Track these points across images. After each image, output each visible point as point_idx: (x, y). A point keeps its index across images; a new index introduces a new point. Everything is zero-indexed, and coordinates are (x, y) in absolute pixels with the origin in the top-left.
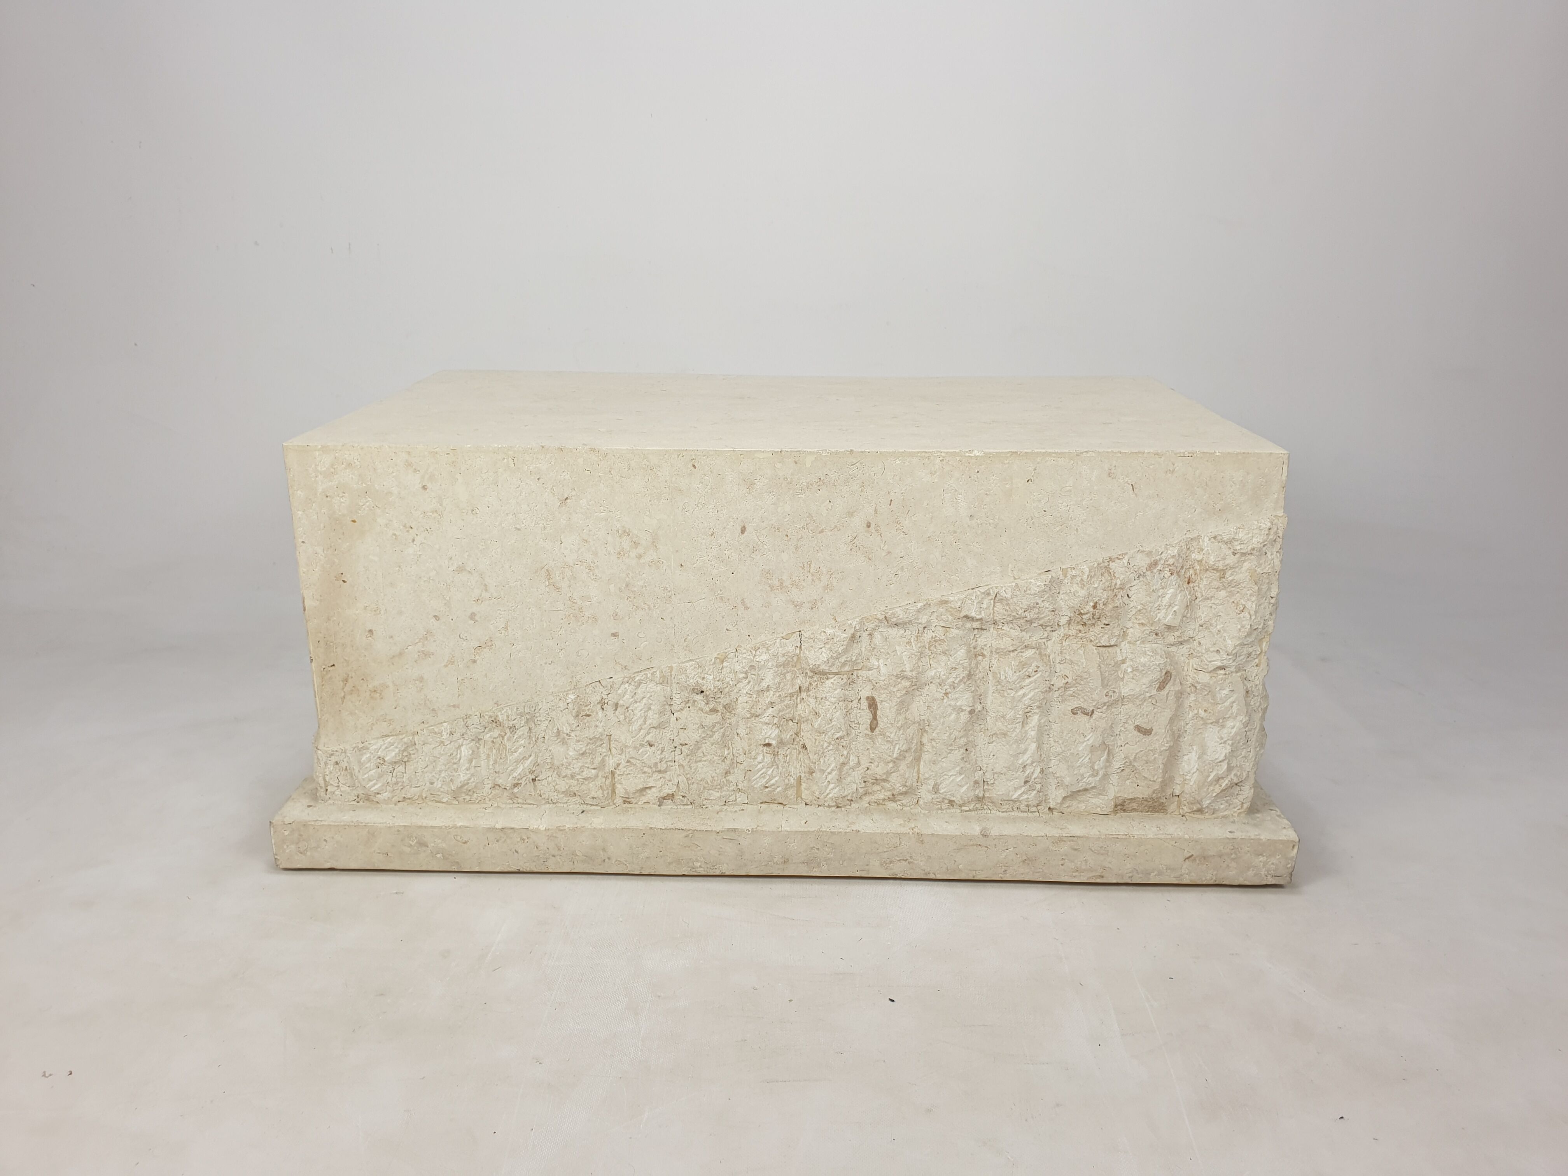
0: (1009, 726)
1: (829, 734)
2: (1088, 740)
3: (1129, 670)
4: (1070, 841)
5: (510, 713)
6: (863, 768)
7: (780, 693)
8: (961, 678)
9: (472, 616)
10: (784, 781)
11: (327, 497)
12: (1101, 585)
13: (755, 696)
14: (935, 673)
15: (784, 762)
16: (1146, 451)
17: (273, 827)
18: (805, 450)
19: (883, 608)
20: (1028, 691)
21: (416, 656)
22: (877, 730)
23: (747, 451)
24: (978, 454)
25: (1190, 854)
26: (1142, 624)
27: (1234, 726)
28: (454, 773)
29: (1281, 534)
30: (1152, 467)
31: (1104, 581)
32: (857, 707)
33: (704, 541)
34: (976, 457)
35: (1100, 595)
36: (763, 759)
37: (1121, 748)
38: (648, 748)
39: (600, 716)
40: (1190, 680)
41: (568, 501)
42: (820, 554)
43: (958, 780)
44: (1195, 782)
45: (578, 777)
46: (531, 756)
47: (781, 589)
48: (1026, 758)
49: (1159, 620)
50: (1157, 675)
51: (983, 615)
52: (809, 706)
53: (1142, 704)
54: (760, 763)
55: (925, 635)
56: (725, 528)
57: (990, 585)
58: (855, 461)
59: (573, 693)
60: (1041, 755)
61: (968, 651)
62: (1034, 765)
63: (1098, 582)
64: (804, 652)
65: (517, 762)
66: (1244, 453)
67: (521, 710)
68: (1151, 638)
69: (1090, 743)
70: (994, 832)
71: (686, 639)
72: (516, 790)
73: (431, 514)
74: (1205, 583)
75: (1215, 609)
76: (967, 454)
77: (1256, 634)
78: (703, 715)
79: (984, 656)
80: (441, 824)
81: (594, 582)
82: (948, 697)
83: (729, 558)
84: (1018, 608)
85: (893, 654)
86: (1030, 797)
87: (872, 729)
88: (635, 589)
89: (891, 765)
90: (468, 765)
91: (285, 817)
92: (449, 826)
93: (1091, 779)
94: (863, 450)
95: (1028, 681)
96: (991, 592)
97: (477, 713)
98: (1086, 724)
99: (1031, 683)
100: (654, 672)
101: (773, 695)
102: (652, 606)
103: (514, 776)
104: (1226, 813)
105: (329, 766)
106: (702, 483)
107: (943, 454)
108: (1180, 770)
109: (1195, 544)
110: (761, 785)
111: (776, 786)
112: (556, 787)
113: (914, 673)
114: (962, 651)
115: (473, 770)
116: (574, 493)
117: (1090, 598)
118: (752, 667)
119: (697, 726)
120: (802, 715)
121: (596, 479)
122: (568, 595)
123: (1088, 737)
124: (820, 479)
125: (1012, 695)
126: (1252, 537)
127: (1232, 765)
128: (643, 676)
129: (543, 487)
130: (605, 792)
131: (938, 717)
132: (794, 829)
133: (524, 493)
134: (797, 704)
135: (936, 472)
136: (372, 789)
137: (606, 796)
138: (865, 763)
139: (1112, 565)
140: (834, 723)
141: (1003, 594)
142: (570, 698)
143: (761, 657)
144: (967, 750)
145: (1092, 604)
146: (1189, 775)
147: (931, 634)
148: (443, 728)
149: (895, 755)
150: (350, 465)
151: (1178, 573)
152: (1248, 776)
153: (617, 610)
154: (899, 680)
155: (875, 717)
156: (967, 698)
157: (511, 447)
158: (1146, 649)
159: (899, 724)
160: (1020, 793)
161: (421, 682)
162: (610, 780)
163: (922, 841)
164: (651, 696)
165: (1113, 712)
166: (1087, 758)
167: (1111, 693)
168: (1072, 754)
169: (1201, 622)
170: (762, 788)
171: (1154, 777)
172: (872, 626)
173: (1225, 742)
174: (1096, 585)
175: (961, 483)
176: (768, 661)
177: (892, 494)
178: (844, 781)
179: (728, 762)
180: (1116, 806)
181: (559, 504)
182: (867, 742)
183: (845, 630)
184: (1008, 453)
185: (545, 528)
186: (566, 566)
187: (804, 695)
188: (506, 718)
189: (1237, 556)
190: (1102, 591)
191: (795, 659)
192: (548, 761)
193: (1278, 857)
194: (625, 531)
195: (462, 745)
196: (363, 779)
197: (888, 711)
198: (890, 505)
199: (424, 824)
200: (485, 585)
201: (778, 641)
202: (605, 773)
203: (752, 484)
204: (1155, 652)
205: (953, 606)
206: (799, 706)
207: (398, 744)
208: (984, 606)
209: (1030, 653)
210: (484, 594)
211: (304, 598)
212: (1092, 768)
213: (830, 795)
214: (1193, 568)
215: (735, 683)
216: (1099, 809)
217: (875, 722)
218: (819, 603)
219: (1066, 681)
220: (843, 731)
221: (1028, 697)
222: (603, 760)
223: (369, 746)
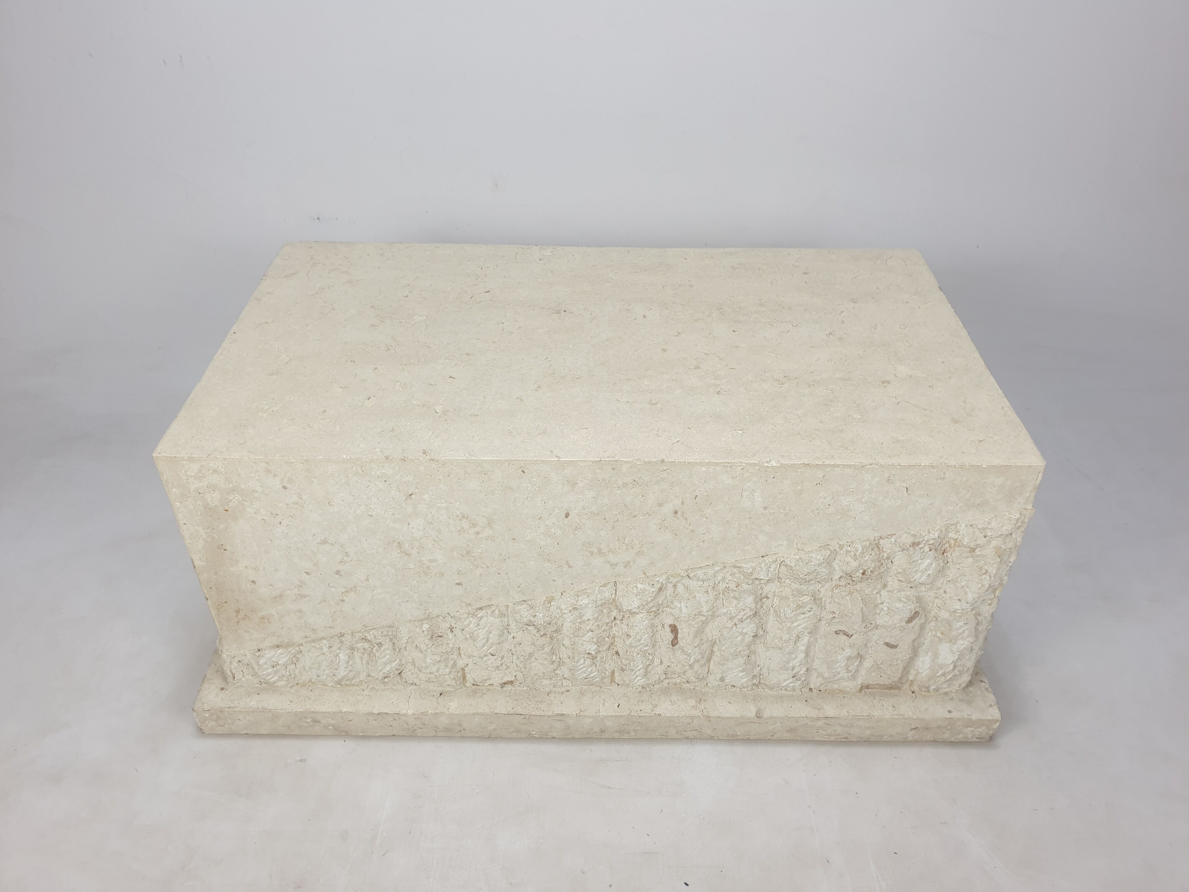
0: (784, 644)
1: (638, 648)
2: (846, 653)
3: (885, 609)
4: (824, 720)
5: (376, 634)
6: (664, 666)
7: (599, 623)
8: (748, 616)
9: (338, 572)
10: (601, 675)
11: (200, 493)
12: (870, 558)
13: (577, 624)
14: (727, 611)
15: (601, 662)
16: (922, 464)
17: (195, 712)
18: (621, 459)
19: (685, 568)
20: (802, 623)
21: (294, 597)
22: (677, 645)
23: (570, 461)
24: (775, 464)
25: (915, 727)
26: (901, 581)
27: (963, 644)
28: (336, 671)
29: (1026, 520)
30: (925, 475)
31: (873, 555)
32: (662, 630)
33: (533, 523)
34: (773, 467)
35: (870, 565)
36: (584, 663)
37: (872, 655)
38: (491, 656)
39: (450, 636)
40: (933, 614)
41: (413, 496)
42: (633, 531)
43: (740, 675)
44: (926, 676)
45: (436, 674)
46: (396, 660)
47: (600, 554)
48: (796, 662)
49: (915, 580)
50: (908, 615)
51: (770, 576)
52: (622, 630)
53: (893, 630)
54: (581, 665)
55: (720, 585)
56: (551, 514)
57: (777, 554)
58: (665, 468)
59: (427, 623)
60: (807, 660)
61: (755, 599)
62: (801, 666)
63: (868, 556)
64: (619, 599)
65: (386, 664)
66: (1007, 466)
67: (385, 633)
68: (906, 589)
69: (847, 655)
70: (766, 714)
71: (520, 586)
72: (386, 680)
73: (293, 505)
74: (957, 554)
75: (962, 570)
76: (766, 465)
77: (992, 589)
78: (535, 637)
79: (767, 598)
80: (330, 710)
81: (439, 550)
82: (736, 627)
83: (555, 534)
84: (800, 573)
85: (693, 599)
86: (796, 685)
87: (673, 645)
88: (474, 555)
89: (688, 667)
90: (346, 665)
91: (203, 704)
92: (336, 712)
93: (845, 674)
94: (673, 460)
95: (802, 616)
96: (778, 560)
97: (350, 632)
98: (846, 642)
99: (804, 618)
100: (493, 611)
101: (593, 625)
102: (490, 566)
103: (383, 672)
104: (947, 690)
105: (234, 664)
106: (531, 483)
107: (743, 465)
108: (916, 666)
109: (952, 527)
110: (583, 678)
111: (594, 678)
112: (418, 677)
113: (709, 613)
114: (751, 598)
115: (350, 668)
116: (417, 491)
117: (861, 567)
118: (575, 609)
119: (531, 644)
120: (616, 634)
121: (437, 481)
122: (418, 559)
123: (846, 651)
124: (635, 480)
125: (789, 625)
126: (1003, 526)
127: (957, 665)
128: (484, 613)
129: (390, 487)
130: (458, 682)
131: (727, 638)
132: (610, 714)
133: (373, 491)
134: (612, 627)
135: (736, 477)
136: (271, 680)
137: (458, 684)
138: (666, 663)
139: (881, 541)
140: (642, 642)
141: (789, 563)
142: (425, 627)
143: (583, 602)
144: (749, 656)
145: (861, 571)
146: (922, 670)
147: (725, 585)
148: (322, 644)
149: (691, 662)
150: (215, 471)
151: (936, 550)
152: (968, 669)
153: (460, 568)
154: (697, 617)
155: (676, 637)
156: (751, 628)
157: (358, 458)
158: (901, 596)
159: (696, 644)
160: (788, 683)
161: (300, 613)
162: (461, 673)
163: (710, 720)
164: (492, 625)
165: (868, 635)
166: (844, 663)
167: (868, 625)
168: (832, 661)
169: (949, 579)
170: (583, 679)
171: (895, 674)
172: (676, 580)
173: (954, 653)
174: (867, 558)
175: (758, 485)
176: (589, 604)
177: (697, 491)
178: (649, 674)
179: (556, 665)
180: (862, 687)
181: (405, 498)
182: (669, 651)
183: (653, 585)
184: (801, 464)
185: (393, 514)
186: (414, 540)
187: (618, 622)
188: (373, 638)
189: (987, 538)
190: (871, 562)
191: (611, 601)
192: (410, 661)
193: (983, 728)
194: (464, 517)
195: (340, 653)
196: (263, 675)
197: (687, 635)
198: (695, 499)
199: (316, 710)
200: (346, 552)
201: (597, 589)
202: (457, 670)
203: (575, 484)
204: (908, 598)
205: (745, 571)
206: (614, 628)
207: (288, 654)
208: (771, 569)
209: (806, 599)
210: (346, 558)
211: (192, 560)
212: (847, 669)
213: (638, 683)
214: (949, 543)
215: (561, 615)
216: (848, 689)
217: (676, 641)
218: (632, 564)
219: (833, 616)
220: (649, 647)
221: (801, 626)
222: (455, 662)
223: (264, 655)
